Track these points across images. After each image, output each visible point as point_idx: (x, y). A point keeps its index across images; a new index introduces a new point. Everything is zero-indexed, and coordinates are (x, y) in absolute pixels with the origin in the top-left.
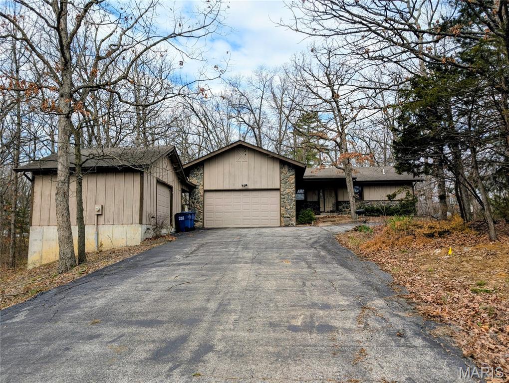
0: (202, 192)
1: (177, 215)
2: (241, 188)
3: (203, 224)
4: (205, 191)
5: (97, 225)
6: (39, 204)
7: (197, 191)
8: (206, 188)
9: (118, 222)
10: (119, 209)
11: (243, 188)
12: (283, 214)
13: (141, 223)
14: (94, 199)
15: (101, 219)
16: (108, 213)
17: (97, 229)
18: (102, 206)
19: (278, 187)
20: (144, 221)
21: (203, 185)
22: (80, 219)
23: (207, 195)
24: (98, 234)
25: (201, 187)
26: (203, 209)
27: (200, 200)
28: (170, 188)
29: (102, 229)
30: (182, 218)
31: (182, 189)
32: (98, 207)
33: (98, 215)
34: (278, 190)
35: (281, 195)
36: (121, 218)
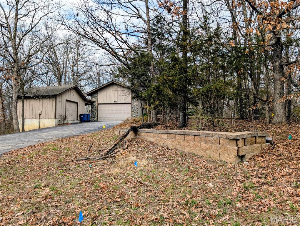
0: (97, 105)
1: (80, 115)
2: (114, 102)
3: (97, 119)
4: (98, 104)
5: (39, 118)
6: (19, 110)
7: (95, 104)
8: (99, 103)
9: (47, 117)
10: (47, 112)
11: (115, 103)
12: (132, 115)
13: (55, 118)
14: (38, 109)
15: (41, 116)
16: (43, 114)
17: (39, 120)
18: (41, 111)
19: (131, 102)
20: (57, 117)
21: (97, 101)
22: (23, 116)
23: (99, 106)
24: (39, 122)
25: (96, 102)
26: (98, 112)
27: (96, 108)
28: (77, 103)
29: (41, 120)
30: (82, 116)
31: (85, 103)
32: (40, 112)
33: (40, 115)
34: (130, 103)
35: (132, 106)
36: (48, 116)
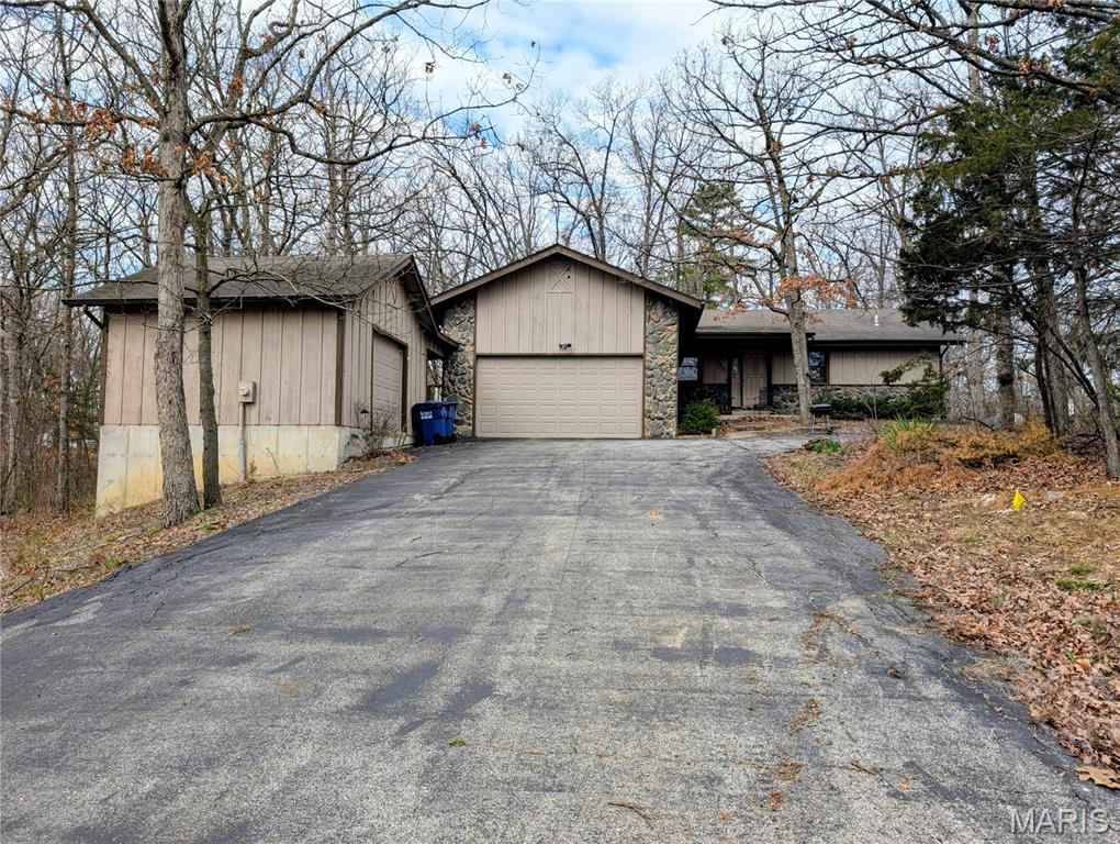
0: (471, 358)
1: (417, 409)
2: (557, 351)
3: (474, 428)
4: (479, 357)
5: (244, 425)
6: (119, 377)
7: (460, 356)
8: (481, 350)
9: (289, 420)
10: (290, 391)
11: (563, 352)
12: (650, 412)
13: (339, 423)
14: (236, 370)
15: (253, 413)
16: (267, 400)
17: (243, 433)
18: (255, 385)
19: (639, 350)
20: (345, 421)
21: (474, 344)
22: (208, 412)
23: (484, 365)
24: (245, 446)
25: (469, 348)
26: (475, 397)
27: (466, 377)
28: (402, 348)
29: (254, 433)
30: (427, 416)
31: (428, 351)
32: (246, 387)
33: (245, 404)
34: (640, 357)
35: (645, 368)
36: (295, 411)
